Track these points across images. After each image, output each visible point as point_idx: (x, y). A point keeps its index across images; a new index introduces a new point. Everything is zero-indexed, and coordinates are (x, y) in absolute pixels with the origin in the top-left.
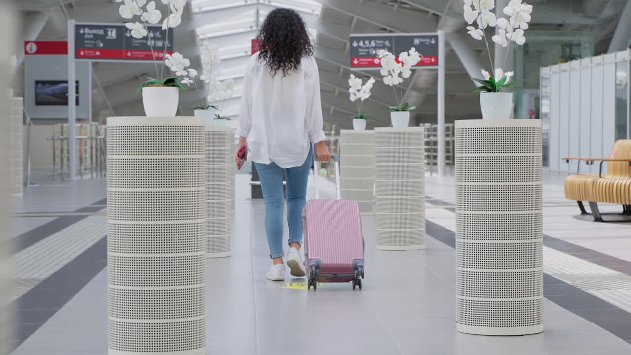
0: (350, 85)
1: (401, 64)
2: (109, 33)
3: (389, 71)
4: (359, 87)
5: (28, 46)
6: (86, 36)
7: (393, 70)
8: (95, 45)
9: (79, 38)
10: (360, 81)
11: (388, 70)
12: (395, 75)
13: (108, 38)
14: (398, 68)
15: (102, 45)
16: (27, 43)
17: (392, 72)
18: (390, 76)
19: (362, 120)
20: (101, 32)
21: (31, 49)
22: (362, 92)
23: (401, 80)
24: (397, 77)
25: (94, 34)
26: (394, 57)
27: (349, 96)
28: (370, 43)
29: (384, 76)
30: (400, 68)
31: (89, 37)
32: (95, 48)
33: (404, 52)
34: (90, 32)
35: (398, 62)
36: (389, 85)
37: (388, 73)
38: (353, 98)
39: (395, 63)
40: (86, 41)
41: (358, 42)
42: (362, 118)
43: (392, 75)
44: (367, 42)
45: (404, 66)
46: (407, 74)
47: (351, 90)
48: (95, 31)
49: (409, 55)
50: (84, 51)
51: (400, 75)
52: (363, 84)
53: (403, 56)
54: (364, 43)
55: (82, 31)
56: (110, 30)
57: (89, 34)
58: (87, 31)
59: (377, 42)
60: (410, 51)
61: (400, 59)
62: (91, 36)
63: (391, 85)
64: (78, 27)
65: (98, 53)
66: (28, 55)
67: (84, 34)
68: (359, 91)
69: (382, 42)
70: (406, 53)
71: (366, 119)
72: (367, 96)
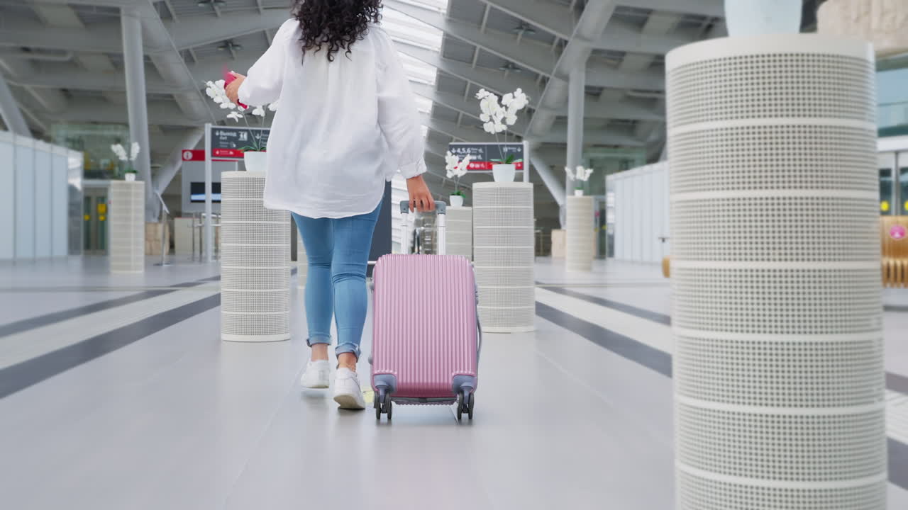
0: (447, 161)
1: (504, 108)
2: (241, 136)
3: (491, 116)
4: (456, 164)
5: (185, 154)
6: (221, 138)
7: (495, 115)
8: (229, 145)
9: (215, 139)
10: (457, 158)
11: (489, 114)
12: (498, 120)
13: (240, 139)
14: (501, 113)
15: (234, 146)
16: (184, 151)
17: (494, 118)
18: (491, 123)
19: (459, 197)
20: (234, 135)
21: (187, 156)
22: (458, 169)
23: (504, 128)
24: (500, 123)
25: (228, 136)
26: (496, 98)
27: (446, 173)
28: (466, 150)
29: (485, 122)
30: (504, 113)
31: (224, 138)
32: (230, 149)
33: (508, 93)
34: (225, 134)
35: (501, 106)
36: (490, 133)
37: (489, 119)
38: (449, 175)
39: (498, 106)
40: (221, 143)
41: (456, 149)
42: (458, 194)
43: (493, 121)
44: (463, 149)
45: (509, 110)
46: (512, 120)
47: (447, 167)
48: (228, 134)
49: (514, 97)
50: (219, 150)
51: (503, 121)
52: (460, 161)
53: (507, 98)
54: (461, 150)
55: (217, 134)
56: (242, 133)
57: (224, 136)
58: (222, 133)
59: (473, 149)
60: (515, 93)
61: (503, 102)
62: (226, 138)
63: (493, 133)
64: (214, 131)
65: (231, 153)
66: (185, 162)
67: (219, 136)
68: (456, 168)
69: (476, 149)
70: (511, 94)
71: (462, 195)
72: (464, 172)
